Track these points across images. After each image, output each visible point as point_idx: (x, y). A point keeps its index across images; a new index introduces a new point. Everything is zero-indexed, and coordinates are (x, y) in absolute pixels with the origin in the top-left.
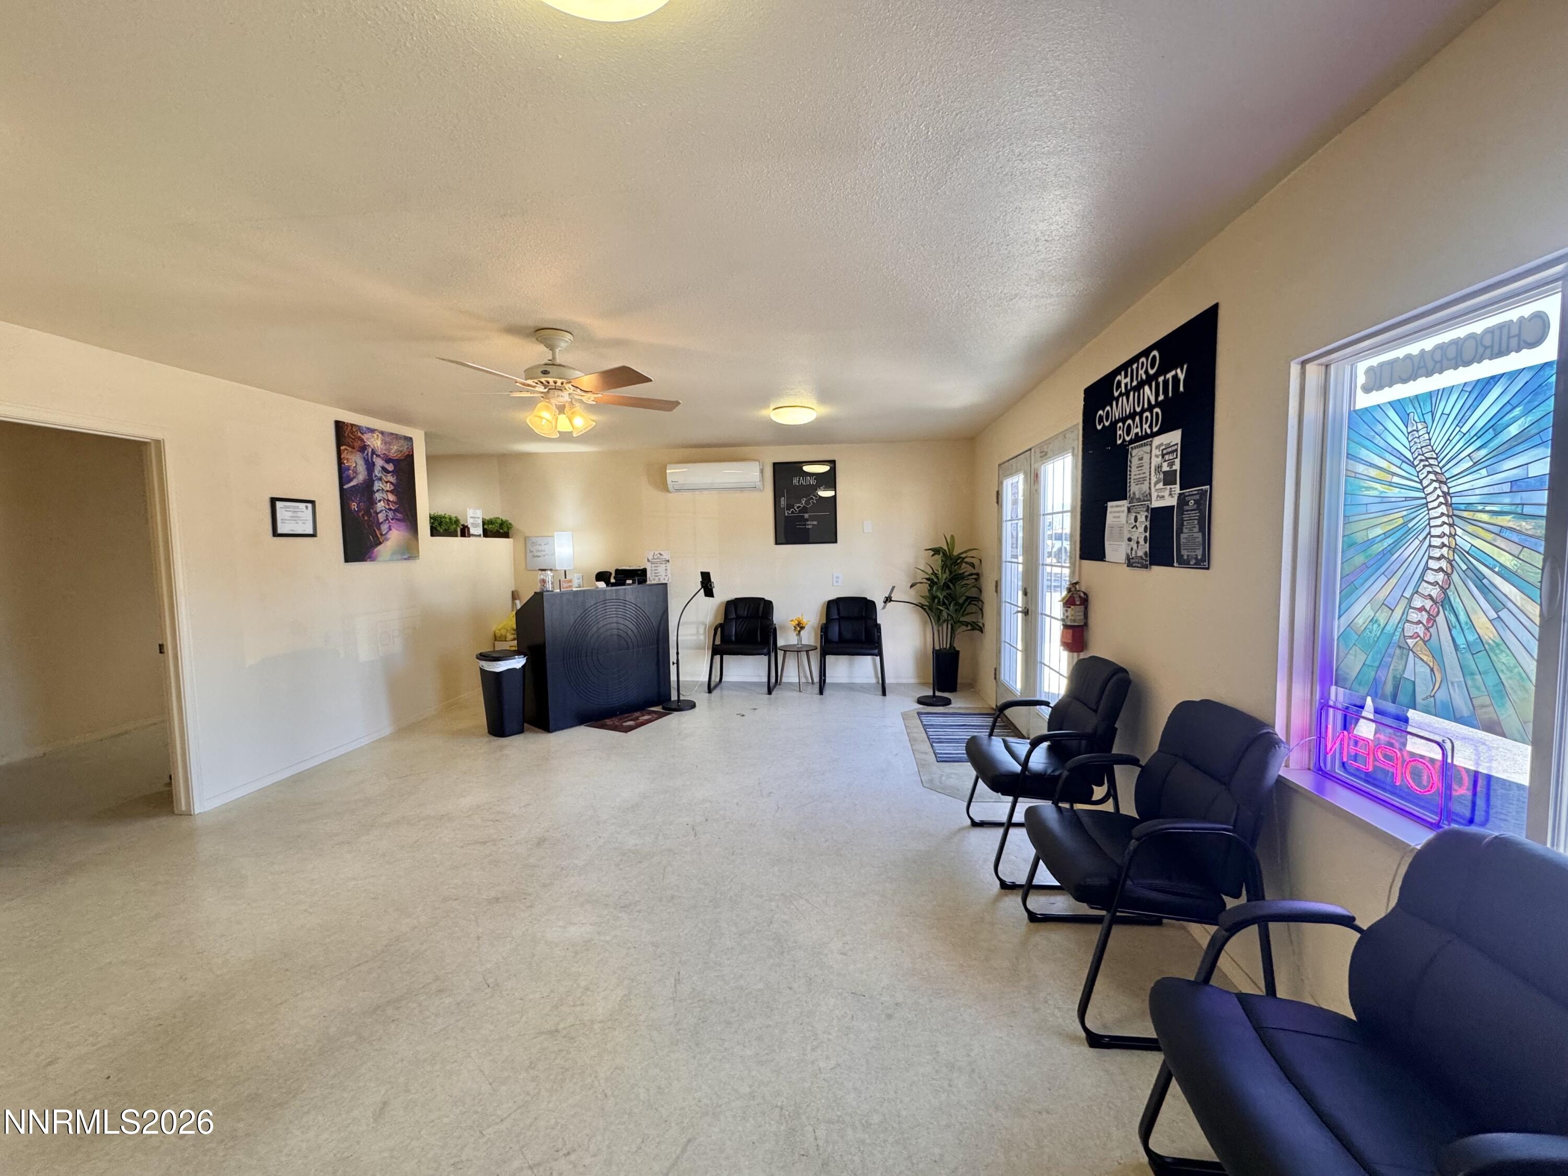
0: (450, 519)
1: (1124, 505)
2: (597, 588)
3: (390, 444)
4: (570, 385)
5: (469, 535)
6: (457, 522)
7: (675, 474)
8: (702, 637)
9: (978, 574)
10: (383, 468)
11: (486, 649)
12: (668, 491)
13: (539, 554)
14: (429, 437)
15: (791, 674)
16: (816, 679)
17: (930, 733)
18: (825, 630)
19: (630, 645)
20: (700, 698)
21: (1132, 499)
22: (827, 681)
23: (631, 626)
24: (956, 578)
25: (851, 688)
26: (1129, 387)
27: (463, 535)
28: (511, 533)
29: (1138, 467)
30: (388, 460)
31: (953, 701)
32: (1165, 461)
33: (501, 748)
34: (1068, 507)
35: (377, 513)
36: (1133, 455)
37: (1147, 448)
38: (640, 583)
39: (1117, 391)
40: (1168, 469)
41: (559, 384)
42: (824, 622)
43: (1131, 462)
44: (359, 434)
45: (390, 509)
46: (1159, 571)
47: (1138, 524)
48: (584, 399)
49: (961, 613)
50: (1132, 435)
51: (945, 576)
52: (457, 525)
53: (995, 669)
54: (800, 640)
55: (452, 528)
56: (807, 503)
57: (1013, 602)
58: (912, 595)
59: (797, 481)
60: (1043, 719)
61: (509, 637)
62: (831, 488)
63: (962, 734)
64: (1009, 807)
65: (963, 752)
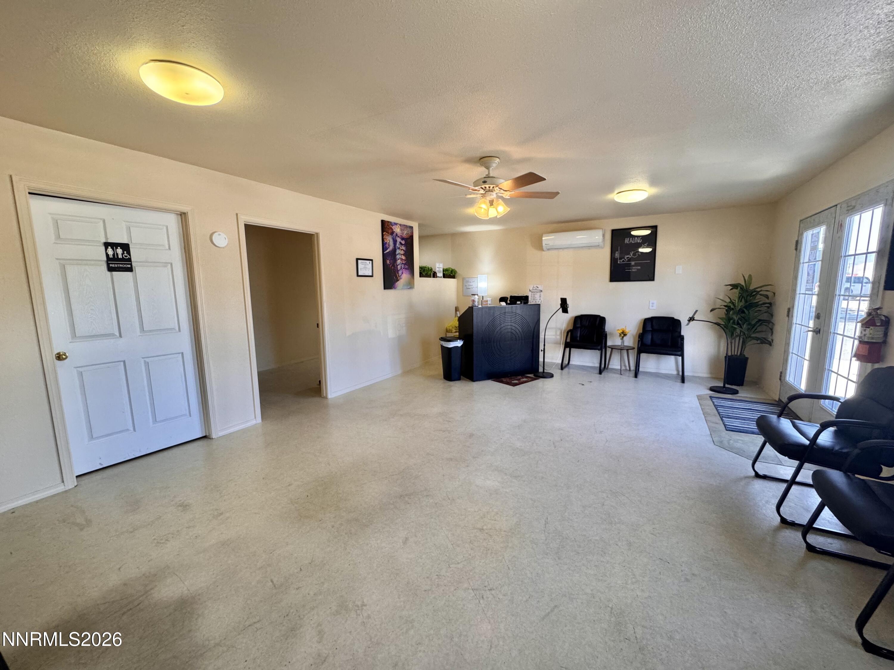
0: (428, 268)
2: (501, 305)
3: (403, 230)
4: (497, 188)
5: (437, 277)
6: (431, 269)
7: (548, 239)
8: (558, 337)
9: (770, 304)
10: (400, 243)
11: (444, 336)
12: (543, 250)
13: (469, 287)
14: (420, 226)
15: (615, 363)
16: (633, 368)
17: (721, 411)
18: (641, 337)
19: (517, 338)
20: (556, 372)
22: (640, 370)
23: (518, 327)
24: (750, 306)
25: (657, 375)
27: (434, 277)
28: (456, 275)
30: (403, 239)
31: (739, 392)
33: (451, 386)
34: (874, 247)
35: (397, 266)
38: (524, 303)
41: (491, 188)
42: (641, 332)
44: (391, 226)
45: (403, 263)
48: (504, 196)
49: (752, 331)
52: (431, 272)
53: (781, 373)
54: (623, 342)
55: (429, 273)
56: (634, 255)
57: (803, 324)
58: (711, 317)
59: (627, 241)
60: (832, 409)
61: (454, 331)
62: (652, 246)
63: (754, 415)
64: (794, 469)
65: (753, 426)
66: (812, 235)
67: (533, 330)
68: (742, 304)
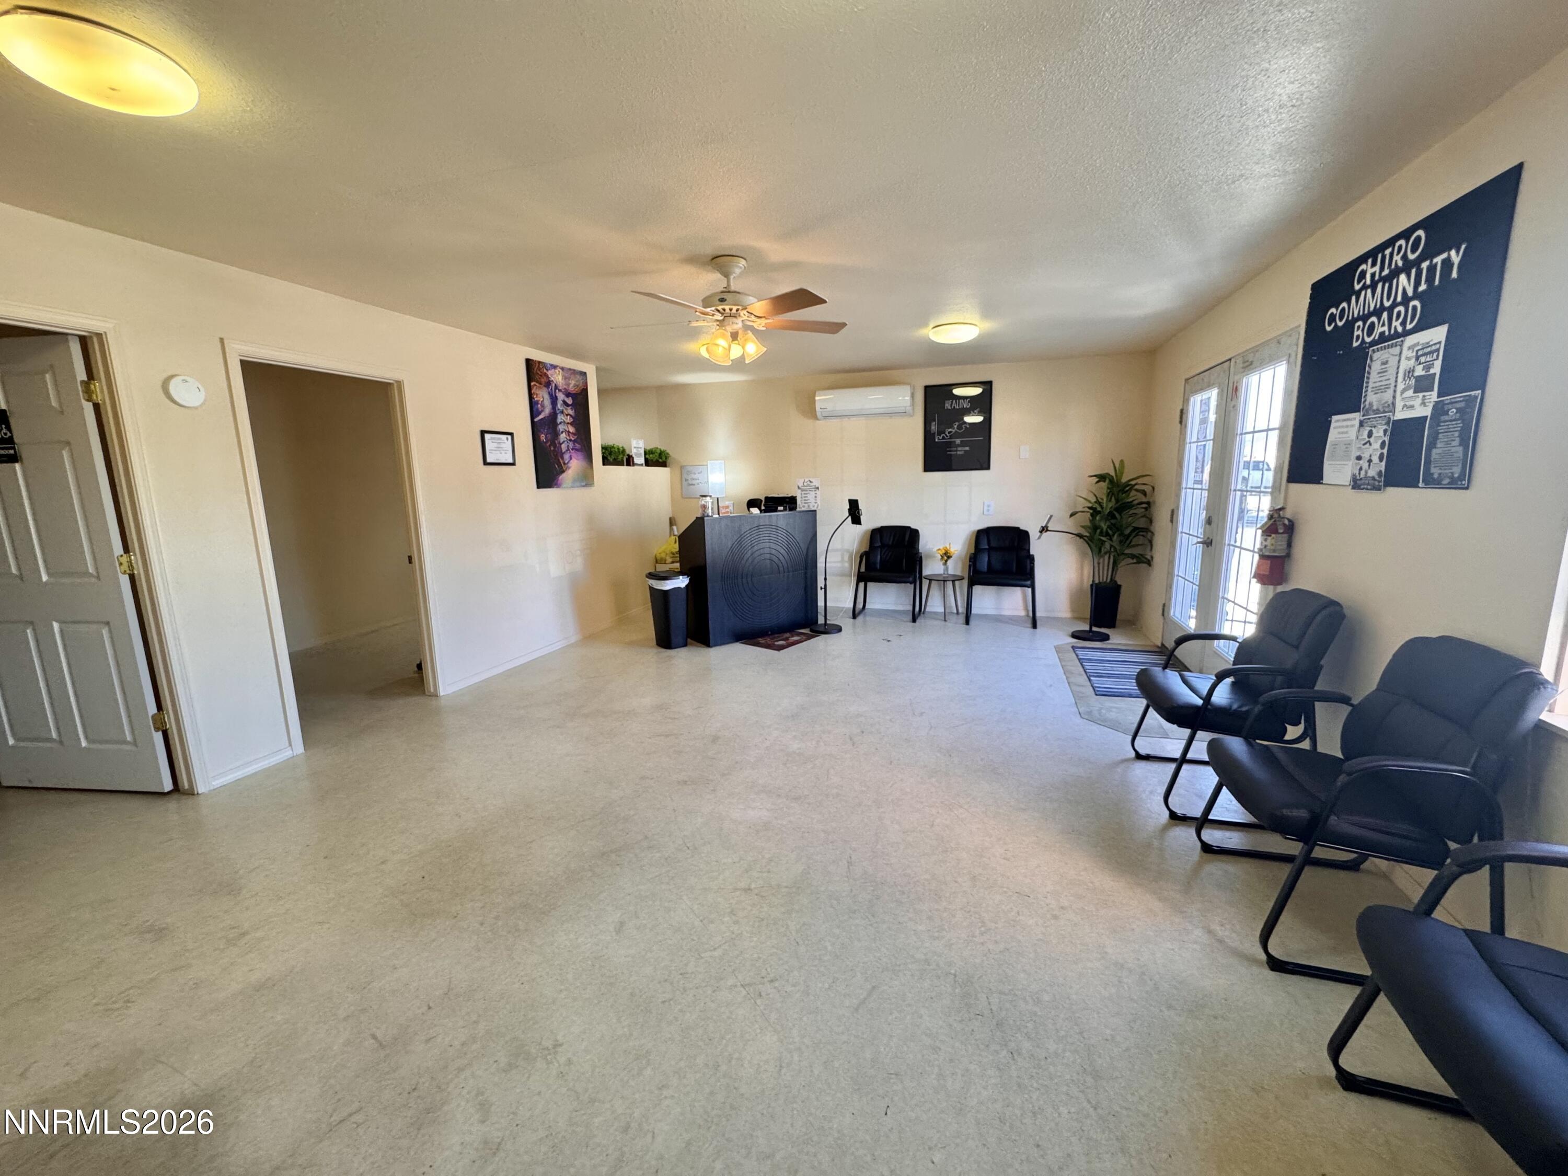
0: (618, 449)
1: (1355, 419)
2: (751, 513)
3: (569, 378)
4: (745, 312)
5: (634, 465)
6: (624, 451)
7: (823, 400)
8: (847, 565)
9: (1148, 503)
10: (564, 402)
11: (652, 570)
12: (815, 417)
13: (694, 482)
14: (598, 370)
15: (935, 604)
16: (962, 609)
17: (1087, 667)
18: (973, 559)
19: (781, 569)
20: (846, 623)
21: (1367, 411)
22: (973, 612)
23: (782, 551)
24: (1123, 507)
25: (998, 619)
26: (1377, 277)
27: (628, 464)
28: (668, 461)
29: (1379, 373)
30: (568, 395)
31: (1111, 637)
32: (1420, 364)
33: (670, 658)
34: (1276, 422)
35: (561, 444)
36: (1374, 358)
37: (1396, 350)
38: (790, 510)
39: (1359, 282)
40: (1423, 373)
41: (734, 311)
42: (973, 551)
43: (1370, 367)
44: (545, 371)
45: (570, 440)
46: (1395, 494)
47: (1372, 440)
48: (755, 325)
49: (1126, 545)
50: (1376, 335)
51: (1110, 505)
52: (624, 455)
53: (1164, 605)
54: (947, 569)
55: (620, 457)
56: (959, 427)
57: (1191, 533)
58: (1070, 525)
59: (948, 405)
60: (1227, 653)
61: (669, 560)
62: (984, 413)
63: (1130, 670)
64: (1185, 741)
65: (1132, 686)
66: (1201, 401)
67: (805, 552)
68: (1112, 504)
